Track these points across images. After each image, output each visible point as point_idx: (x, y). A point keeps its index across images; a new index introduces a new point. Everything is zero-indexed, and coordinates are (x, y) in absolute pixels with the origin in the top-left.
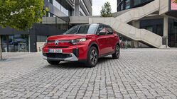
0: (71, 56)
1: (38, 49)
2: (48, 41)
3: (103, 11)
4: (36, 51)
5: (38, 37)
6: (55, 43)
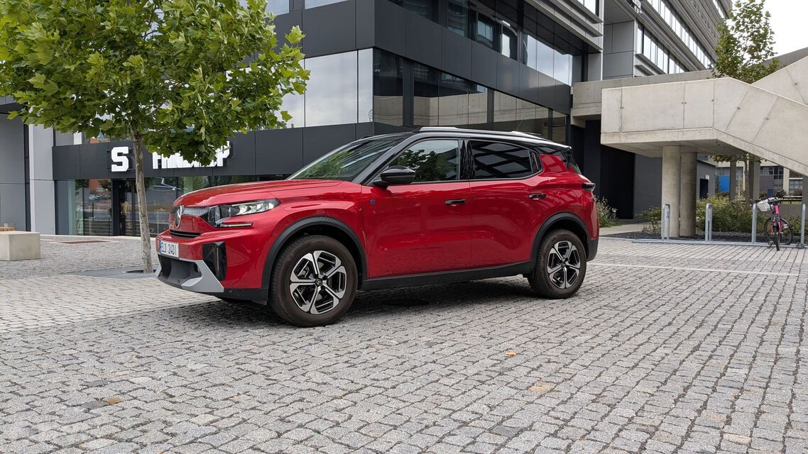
0: (200, 275)
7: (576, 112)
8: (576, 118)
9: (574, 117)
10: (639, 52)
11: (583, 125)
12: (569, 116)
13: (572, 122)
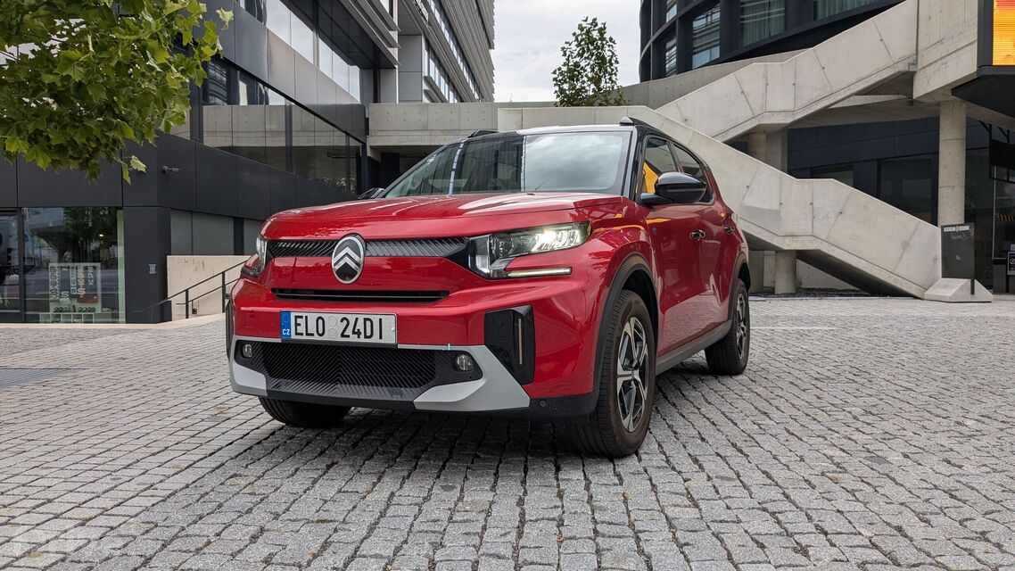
0: (475, 373)
1: (177, 302)
2: (274, 250)
3: (573, 73)
4: (164, 314)
5: (179, 228)
6: (338, 260)
7: (372, 141)
8: (373, 148)
9: (371, 147)
10: (426, 75)
11: (378, 159)
12: (364, 145)
13: (369, 154)
